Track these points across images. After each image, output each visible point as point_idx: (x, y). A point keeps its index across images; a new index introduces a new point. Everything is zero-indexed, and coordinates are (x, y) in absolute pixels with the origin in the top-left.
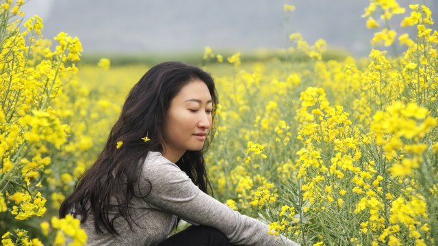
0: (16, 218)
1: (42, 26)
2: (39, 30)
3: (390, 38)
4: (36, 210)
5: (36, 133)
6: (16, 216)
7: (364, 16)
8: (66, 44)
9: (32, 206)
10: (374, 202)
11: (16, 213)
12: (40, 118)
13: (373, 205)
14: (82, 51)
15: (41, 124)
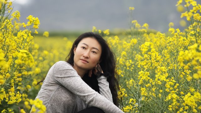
0: (8, 103)
1: (20, 16)
2: (18, 18)
3: (189, 15)
4: (17, 100)
5: (21, 60)
6: (8, 102)
7: (177, 5)
8: (32, 21)
9: (15, 98)
10: (175, 96)
11: (8, 101)
12: (22, 53)
13: (174, 97)
14: (40, 24)
15: (23, 56)
